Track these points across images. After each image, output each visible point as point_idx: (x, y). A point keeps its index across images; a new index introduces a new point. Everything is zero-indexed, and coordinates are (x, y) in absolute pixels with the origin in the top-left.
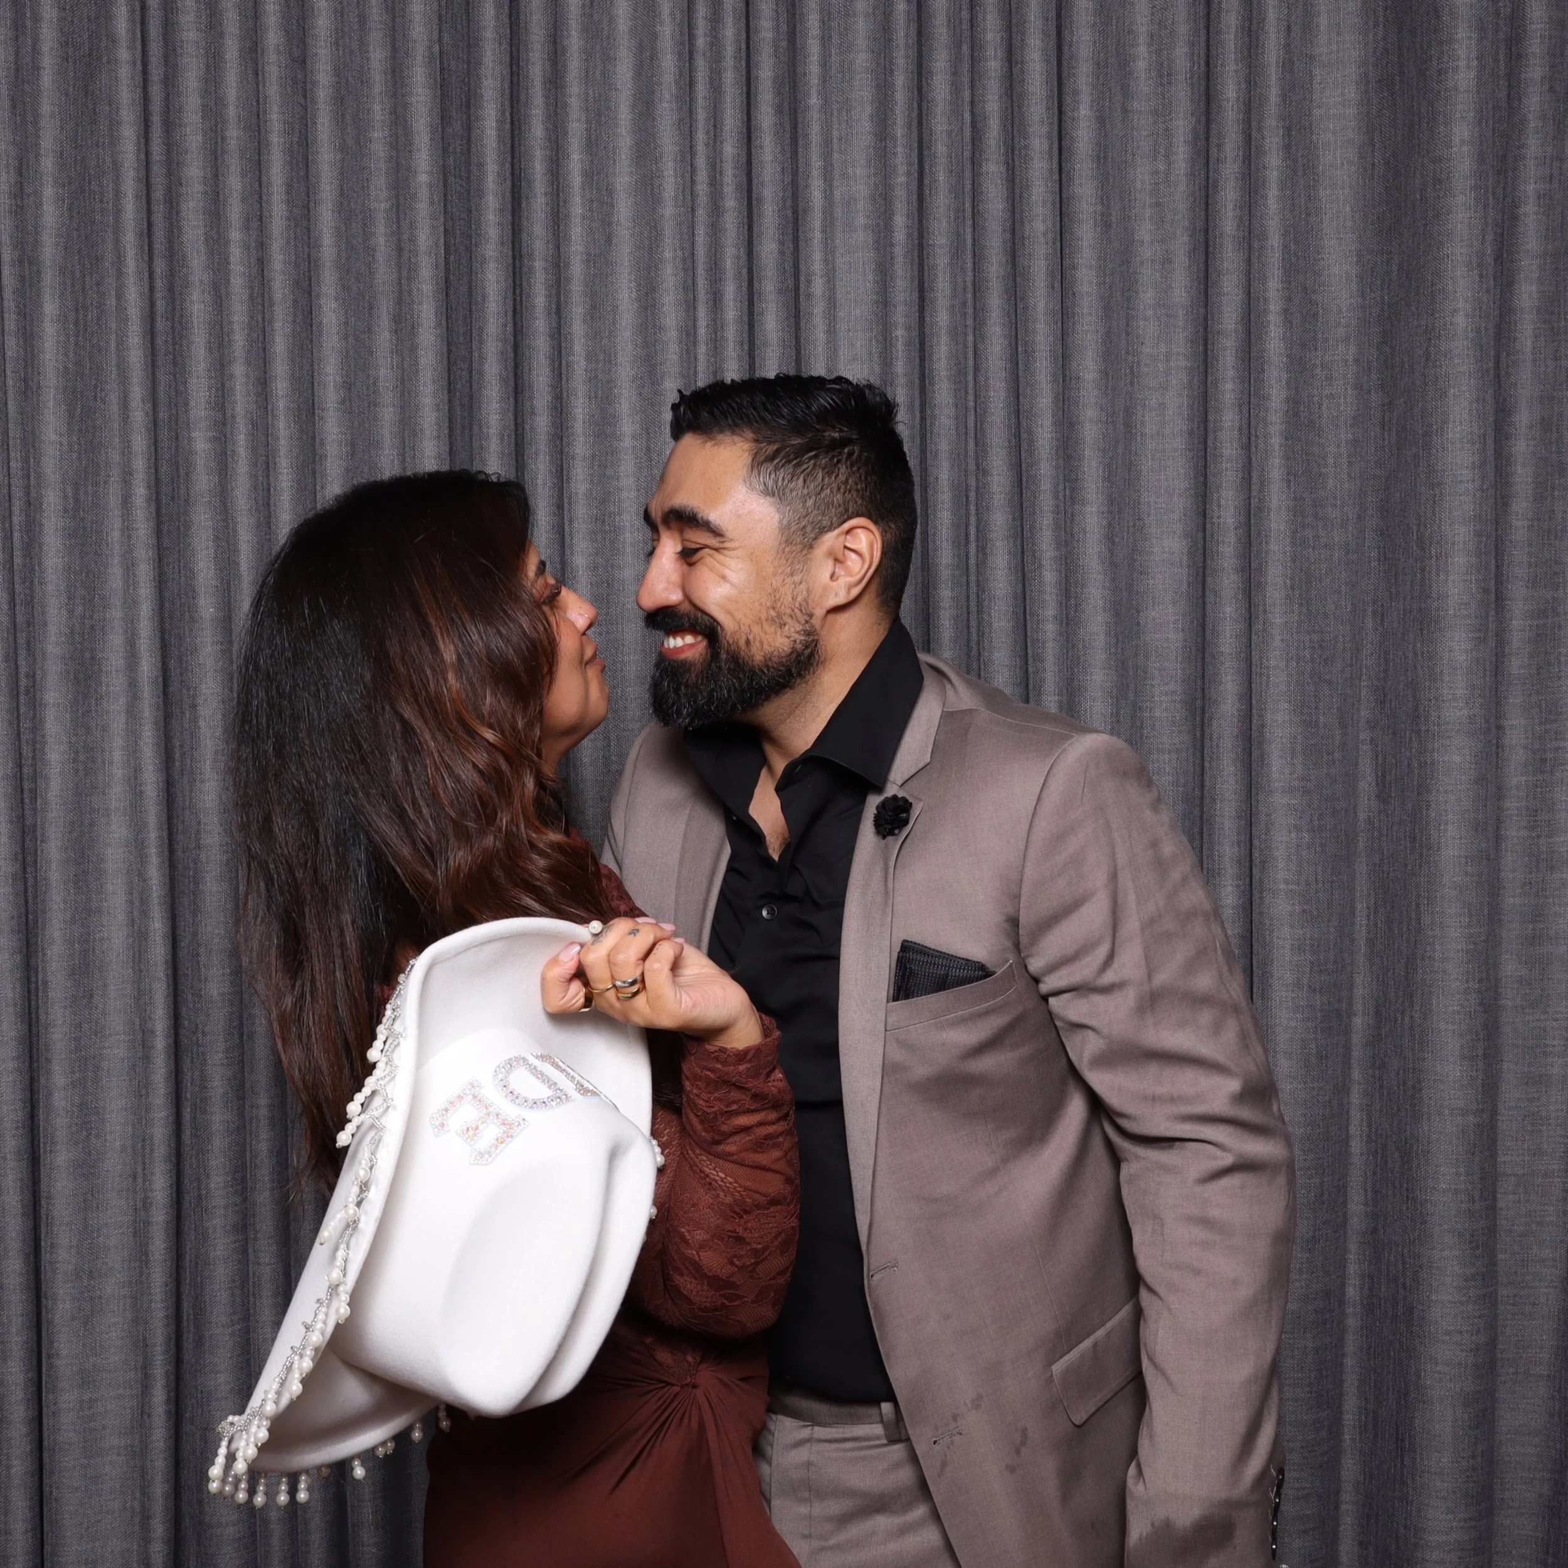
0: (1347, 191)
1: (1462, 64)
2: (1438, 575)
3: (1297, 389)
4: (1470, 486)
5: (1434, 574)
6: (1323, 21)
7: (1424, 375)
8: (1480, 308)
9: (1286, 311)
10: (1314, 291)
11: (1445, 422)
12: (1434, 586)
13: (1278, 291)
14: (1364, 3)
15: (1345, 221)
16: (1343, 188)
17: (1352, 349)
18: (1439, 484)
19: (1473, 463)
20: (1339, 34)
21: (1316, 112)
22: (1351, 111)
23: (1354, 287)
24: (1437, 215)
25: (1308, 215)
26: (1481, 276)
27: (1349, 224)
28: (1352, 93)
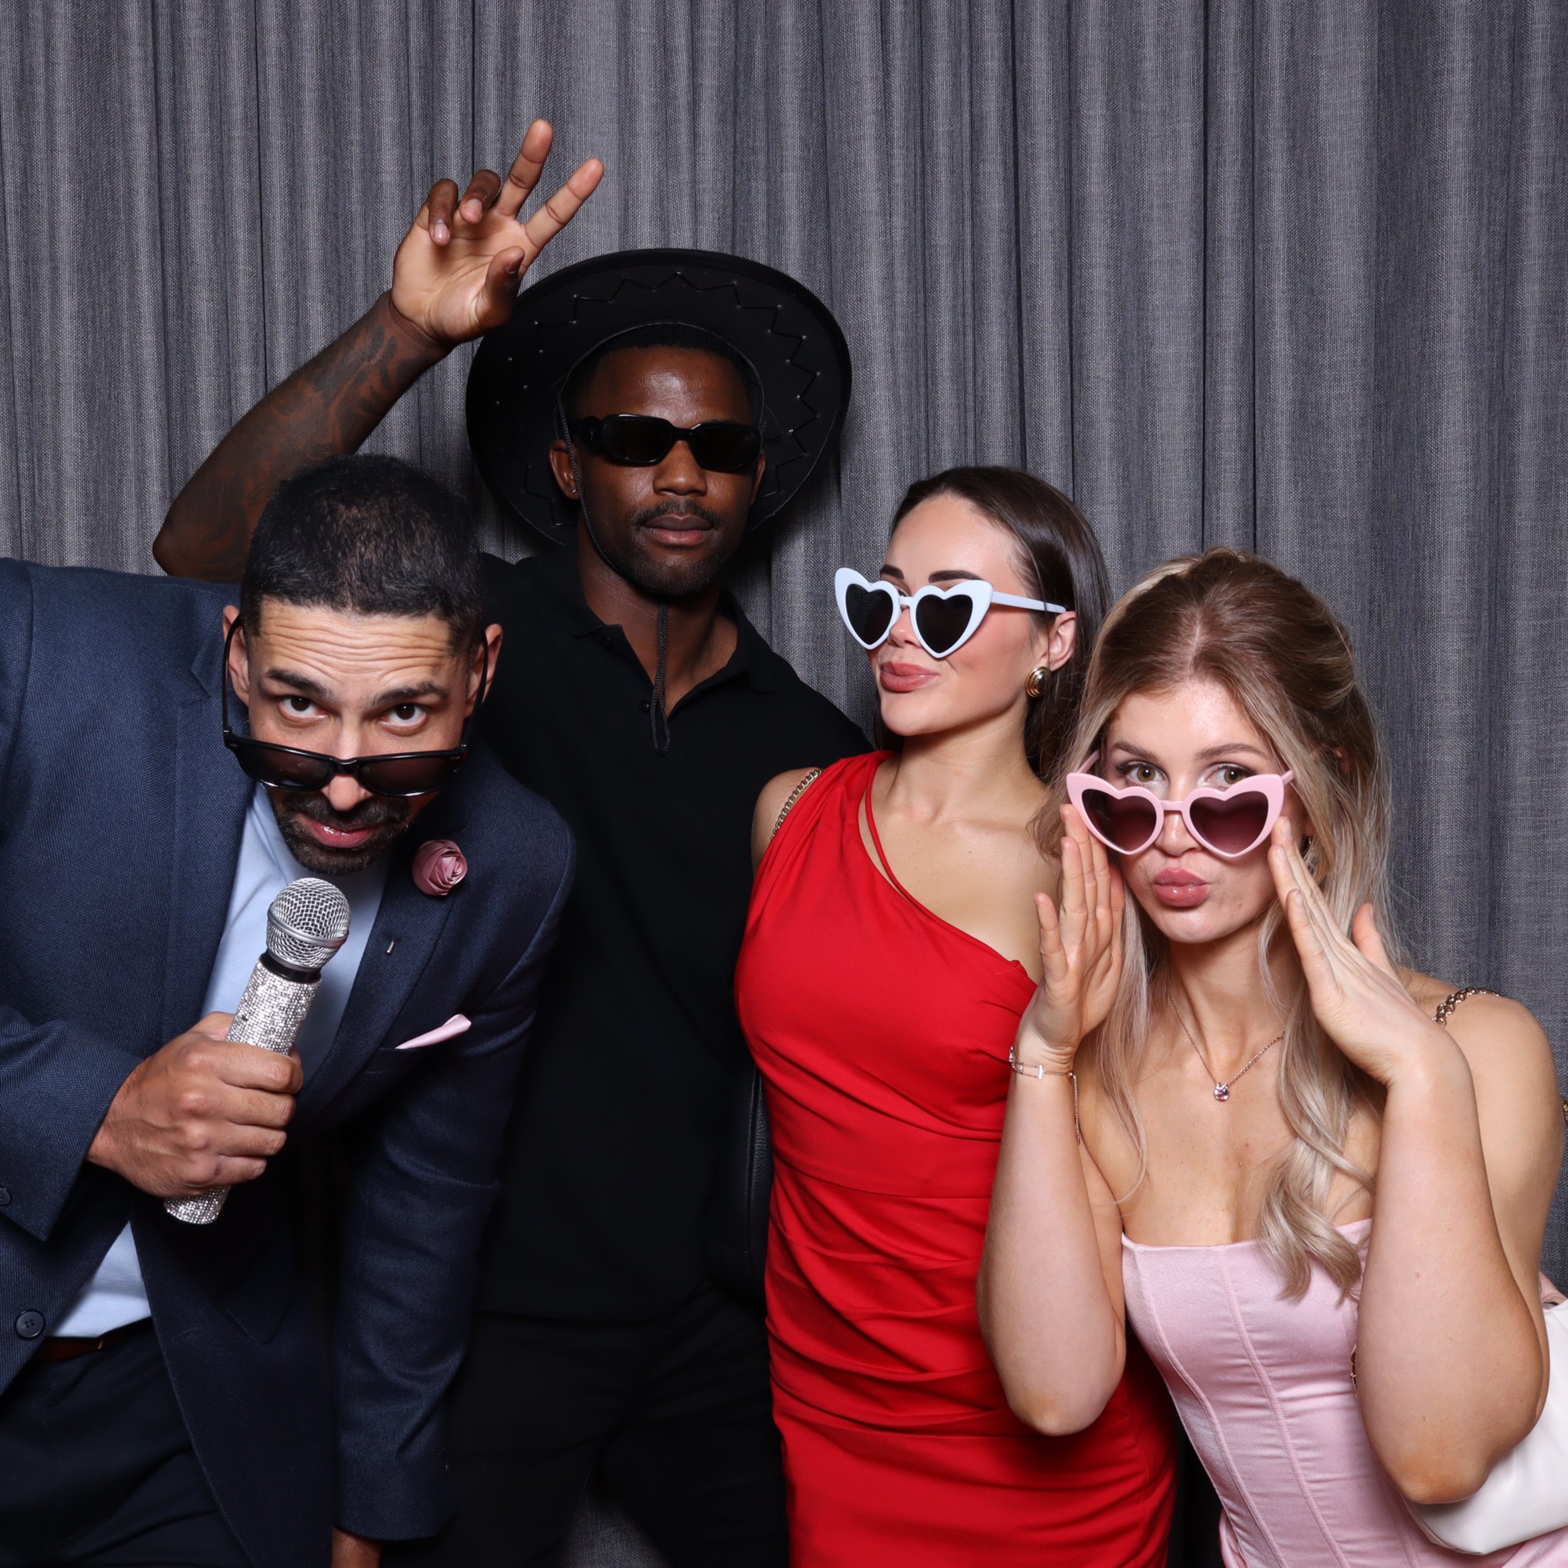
0: (1354, 191)
1: (1457, 65)
2: (1431, 576)
3: (1303, 389)
4: (1464, 487)
5: (1427, 575)
6: (1329, 22)
7: (1419, 376)
8: (1474, 310)
9: (1291, 313)
10: (1321, 292)
11: (1438, 423)
12: (1428, 587)
13: (1284, 292)
14: (1370, 4)
15: (1352, 222)
16: (1350, 189)
17: (1361, 350)
18: (1432, 485)
19: (1467, 463)
20: (1345, 35)
21: (1323, 114)
22: (1357, 112)
23: (1362, 287)
24: (1432, 217)
25: (1315, 216)
26: (1475, 277)
27: (1356, 224)
28: (1358, 93)
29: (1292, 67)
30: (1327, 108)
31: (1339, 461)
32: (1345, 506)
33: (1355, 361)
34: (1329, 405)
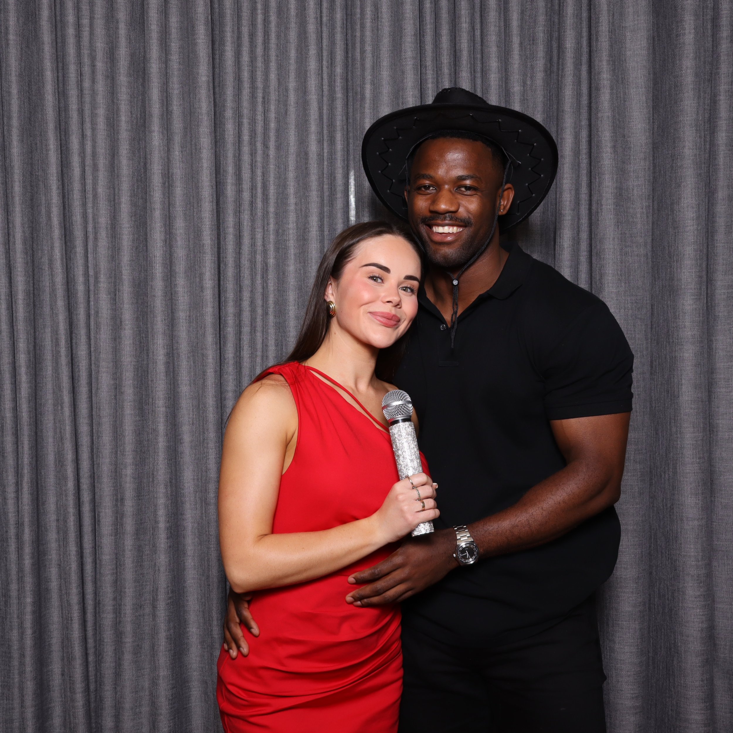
0: (644, 89)
3: (620, 183)
6: (631, 10)
9: (614, 147)
10: (629, 137)
15: (643, 104)
20: (638, 16)
21: (628, 53)
22: (644, 52)
25: (625, 101)
28: (645, 44)
29: (613, 32)
30: (630, 51)
33: (645, 169)
34: (633, 190)
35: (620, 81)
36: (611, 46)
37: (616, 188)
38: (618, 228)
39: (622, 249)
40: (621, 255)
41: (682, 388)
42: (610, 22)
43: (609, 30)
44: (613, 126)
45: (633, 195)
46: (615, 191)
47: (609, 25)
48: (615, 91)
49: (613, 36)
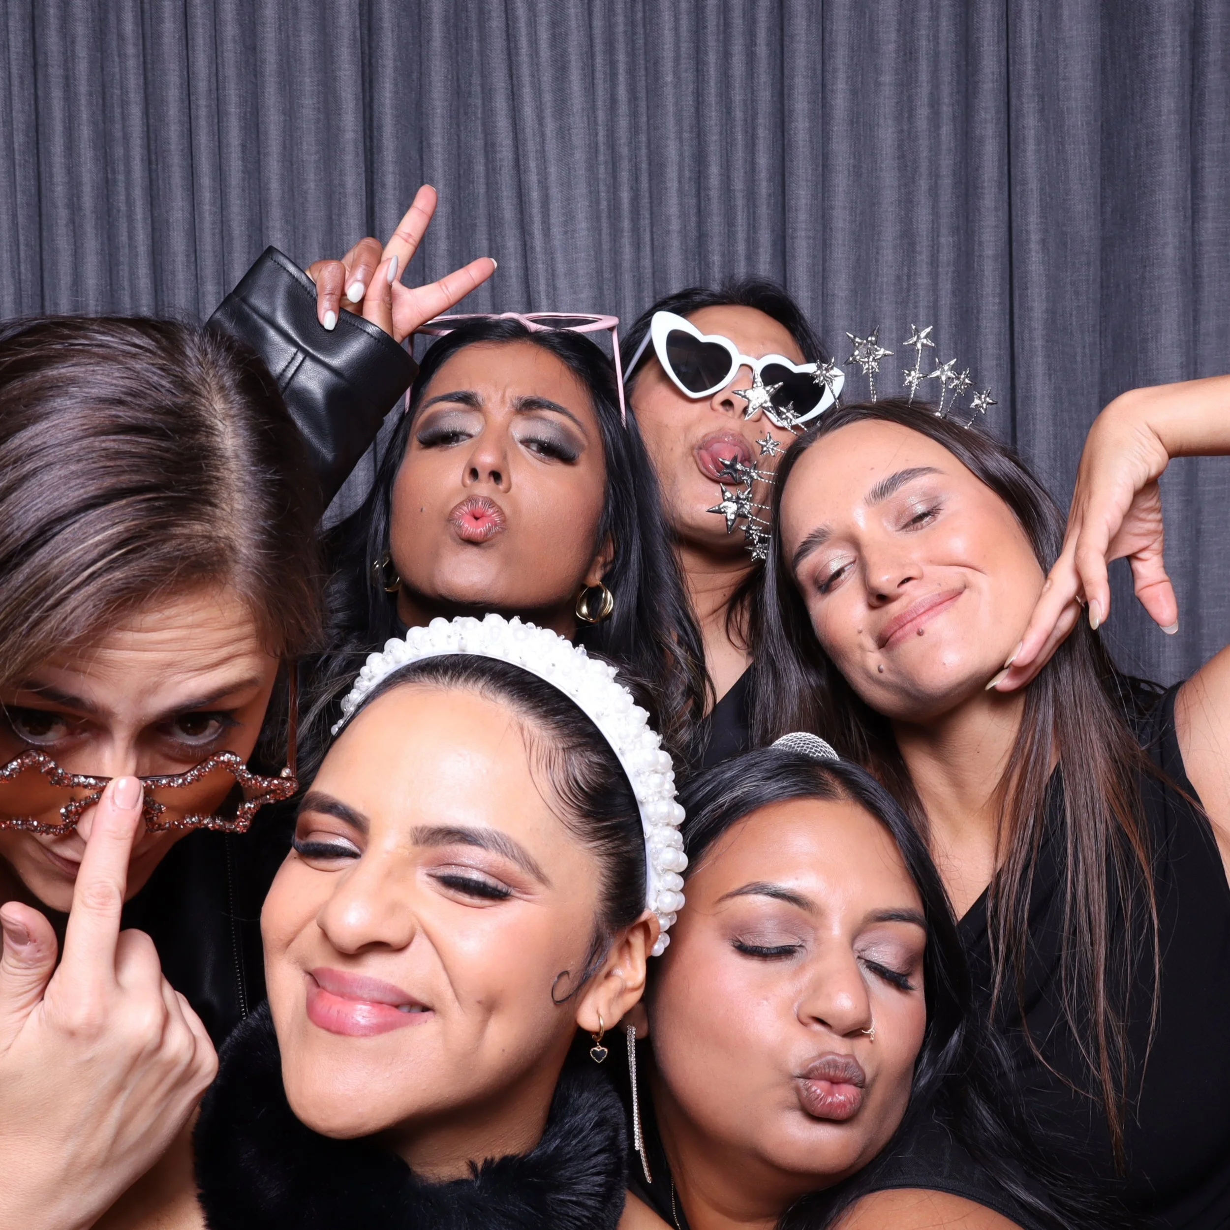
29: (1039, 46)
30: (1064, 79)
31: (1079, 359)
32: (1083, 394)
33: (1088, 280)
34: (1071, 315)
35: (1051, 132)
36: (1037, 70)
37: (1047, 311)
38: (1050, 379)
39: (1055, 416)
40: (1055, 424)
41: (1164, 652)
42: (1033, 30)
43: (1032, 44)
44: (1041, 206)
45: (1071, 324)
46: (1045, 316)
47: (1033, 34)
48: (1043, 147)
49: (1040, 53)
